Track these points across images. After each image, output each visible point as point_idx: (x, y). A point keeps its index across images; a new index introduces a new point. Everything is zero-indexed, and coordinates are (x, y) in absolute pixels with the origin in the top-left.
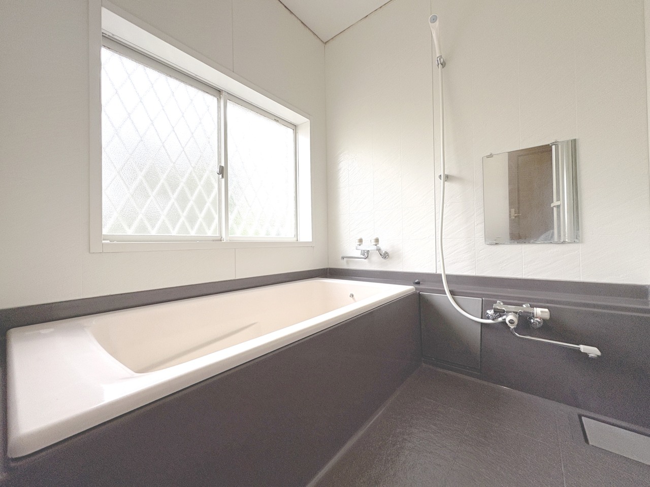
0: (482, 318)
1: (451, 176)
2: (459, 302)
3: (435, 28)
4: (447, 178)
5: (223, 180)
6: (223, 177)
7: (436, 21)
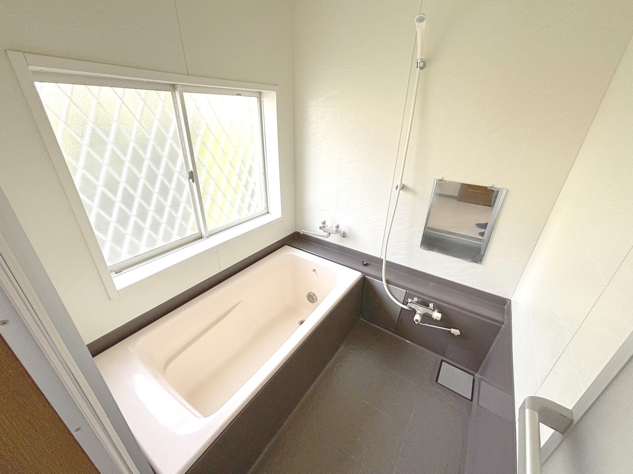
0: (403, 304)
1: (406, 186)
2: (391, 289)
3: (421, 27)
4: (403, 187)
5: (194, 184)
6: (193, 181)
7: (422, 22)
